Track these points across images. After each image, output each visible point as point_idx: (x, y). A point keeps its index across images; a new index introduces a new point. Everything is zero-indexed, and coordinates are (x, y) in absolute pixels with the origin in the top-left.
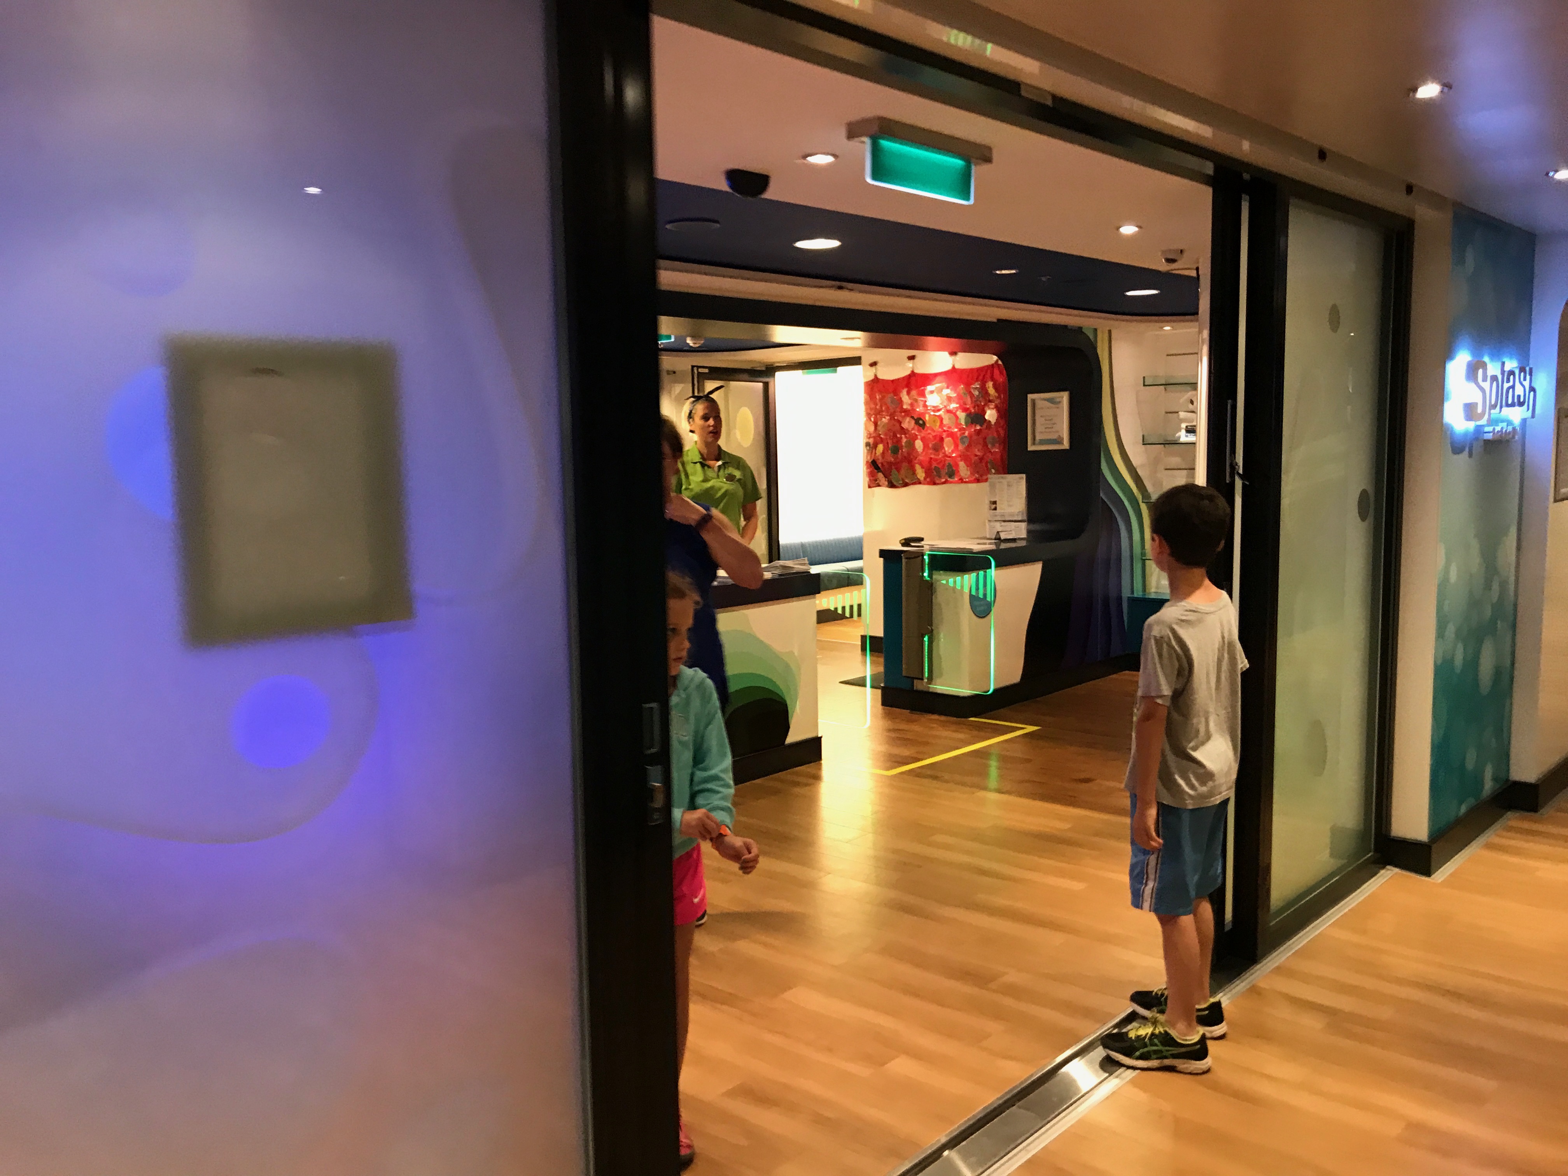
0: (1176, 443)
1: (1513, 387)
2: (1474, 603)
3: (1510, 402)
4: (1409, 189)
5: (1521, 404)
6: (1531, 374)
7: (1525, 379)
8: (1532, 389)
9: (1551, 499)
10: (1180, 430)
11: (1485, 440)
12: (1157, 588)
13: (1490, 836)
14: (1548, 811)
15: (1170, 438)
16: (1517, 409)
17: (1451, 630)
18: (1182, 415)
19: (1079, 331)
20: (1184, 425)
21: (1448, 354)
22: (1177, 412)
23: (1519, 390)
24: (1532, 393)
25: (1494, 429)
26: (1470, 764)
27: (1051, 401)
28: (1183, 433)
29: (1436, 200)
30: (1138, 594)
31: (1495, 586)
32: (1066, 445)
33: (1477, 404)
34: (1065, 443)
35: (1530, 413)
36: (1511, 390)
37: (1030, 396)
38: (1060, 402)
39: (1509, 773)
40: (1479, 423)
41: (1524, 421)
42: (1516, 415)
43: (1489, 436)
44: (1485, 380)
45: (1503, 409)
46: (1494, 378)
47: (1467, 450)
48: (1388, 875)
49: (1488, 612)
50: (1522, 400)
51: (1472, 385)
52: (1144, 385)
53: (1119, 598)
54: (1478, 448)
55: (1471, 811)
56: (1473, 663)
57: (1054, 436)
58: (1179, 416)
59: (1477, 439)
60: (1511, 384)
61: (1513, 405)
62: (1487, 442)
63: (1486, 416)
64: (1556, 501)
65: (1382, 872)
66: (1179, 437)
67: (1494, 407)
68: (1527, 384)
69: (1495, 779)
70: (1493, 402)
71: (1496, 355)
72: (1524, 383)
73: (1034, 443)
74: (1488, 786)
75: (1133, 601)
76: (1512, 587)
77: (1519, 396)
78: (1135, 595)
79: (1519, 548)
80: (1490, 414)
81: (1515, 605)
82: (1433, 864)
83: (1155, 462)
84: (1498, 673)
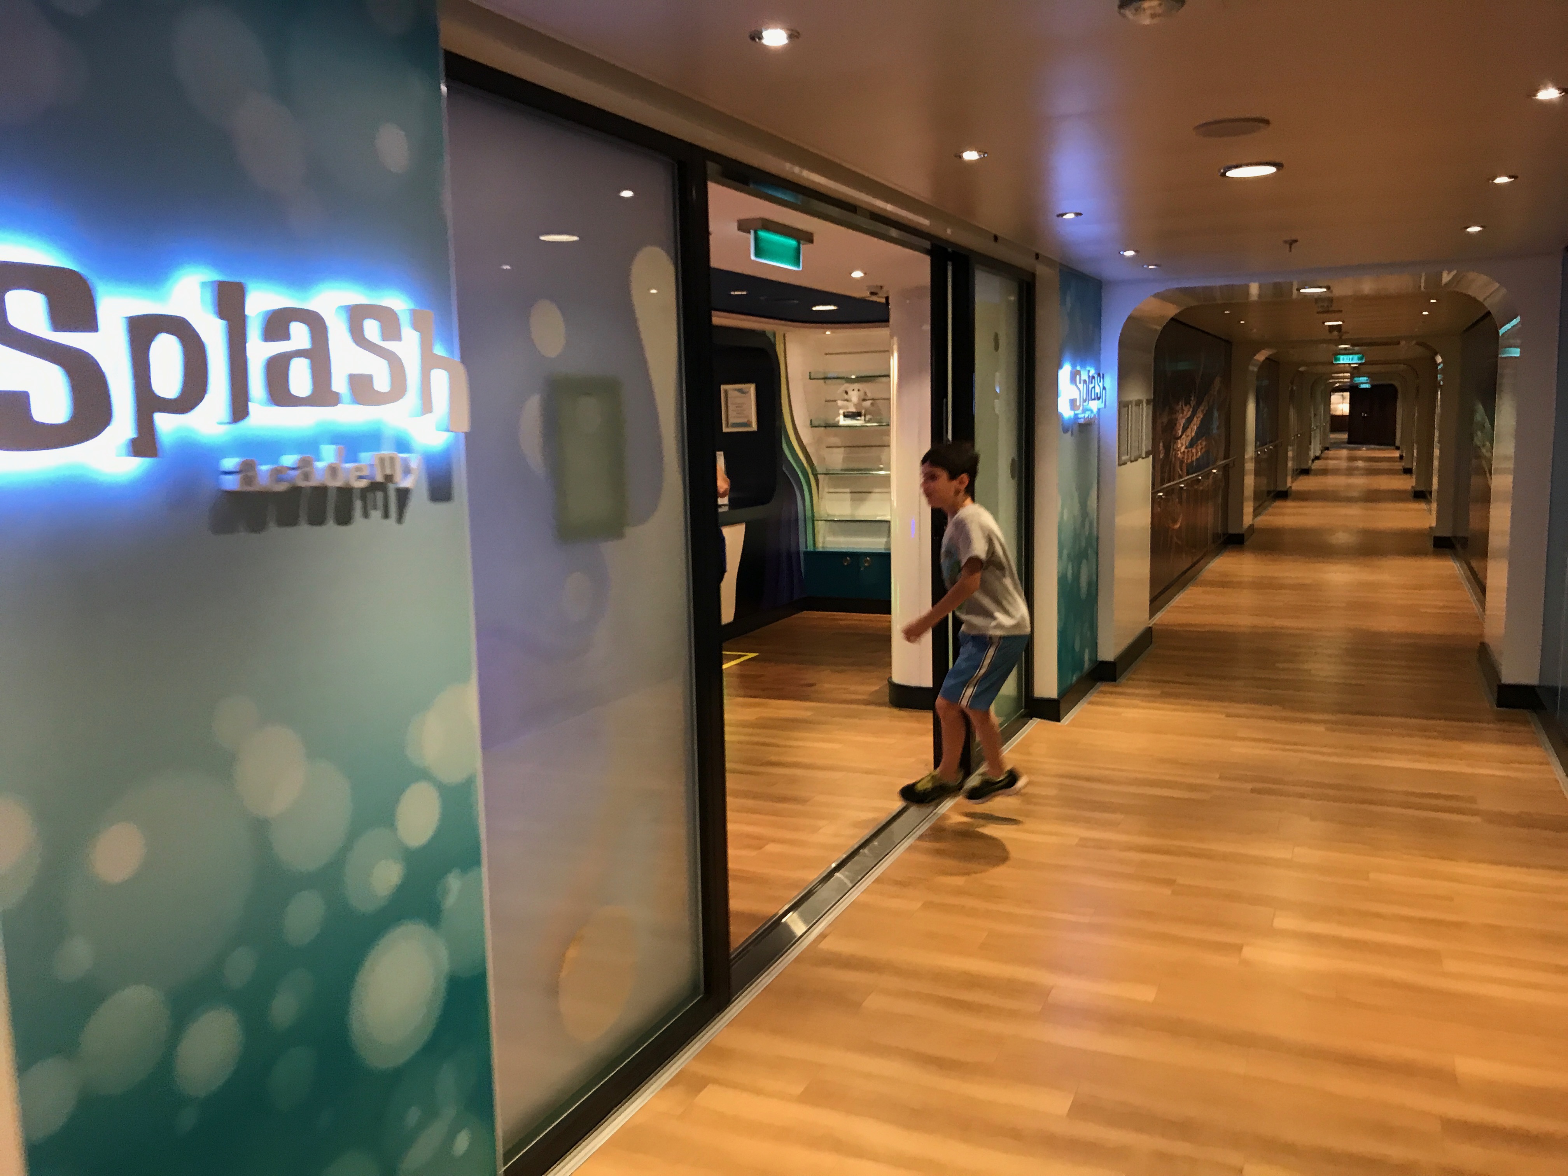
0: (836, 426)
1: (1094, 387)
2: (1077, 537)
3: (1093, 398)
4: (1037, 256)
5: (1099, 399)
6: (1103, 378)
7: (1100, 381)
8: (1104, 388)
9: (1117, 463)
10: (839, 415)
11: (1079, 424)
12: (824, 543)
13: (1092, 696)
14: (1122, 680)
15: (831, 422)
16: (1096, 402)
17: (1065, 552)
18: (840, 403)
19: (763, 334)
20: (841, 412)
21: (1059, 366)
22: (836, 401)
23: (1098, 390)
24: (1104, 391)
25: (1084, 416)
26: (1077, 648)
27: (740, 391)
28: (841, 418)
29: (1050, 262)
30: (810, 548)
31: (1087, 527)
32: (754, 427)
33: (1076, 399)
34: (753, 426)
35: (1103, 405)
36: (1093, 389)
37: (723, 387)
38: (748, 392)
39: (1097, 655)
40: (1076, 412)
41: (1099, 410)
42: (1094, 405)
43: (1082, 421)
44: (1080, 383)
45: (1090, 402)
46: (1085, 381)
47: (1070, 430)
48: (1035, 724)
49: (1083, 544)
50: (1099, 396)
51: (1074, 387)
52: (810, 379)
53: (798, 553)
54: (1076, 428)
55: (1079, 681)
56: (1077, 576)
57: (745, 420)
58: (837, 404)
59: (1075, 423)
60: (1093, 385)
61: (1094, 399)
62: (1080, 425)
63: (1081, 408)
64: (1120, 465)
65: (1031, 721)
66: (838, 421)
67: (1085, 401)
68: (1101, 384)
69: (1090, 660)
70: (1085, 398)
71: (1083, 366)
72: (1100, 384)
73: (727, 426)
74: (1087, 665)
75: (807, 553)
76: (1095, 524)
77: (1097, 393)
78: (809, 549)
79: (1098, 497)
80: (1083, 406)
81: (1098, 538)
82: (1062, 712)
83: (818, 441)
84: (1089, 584)
